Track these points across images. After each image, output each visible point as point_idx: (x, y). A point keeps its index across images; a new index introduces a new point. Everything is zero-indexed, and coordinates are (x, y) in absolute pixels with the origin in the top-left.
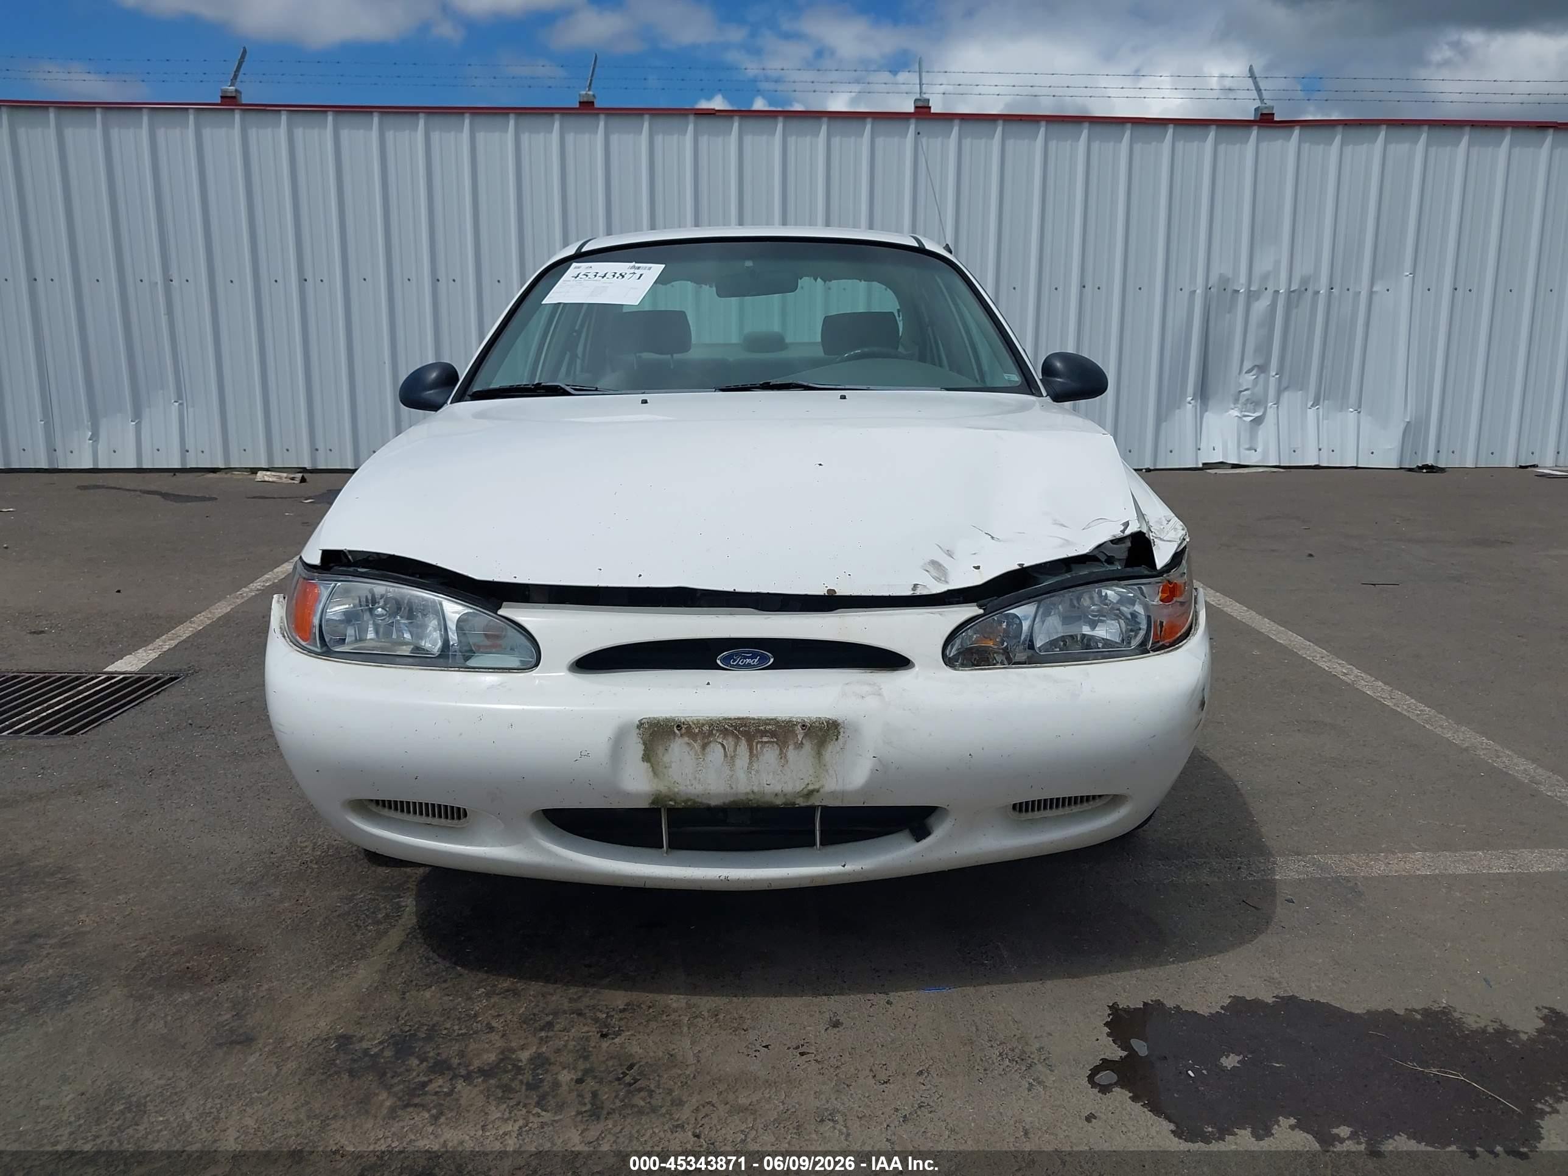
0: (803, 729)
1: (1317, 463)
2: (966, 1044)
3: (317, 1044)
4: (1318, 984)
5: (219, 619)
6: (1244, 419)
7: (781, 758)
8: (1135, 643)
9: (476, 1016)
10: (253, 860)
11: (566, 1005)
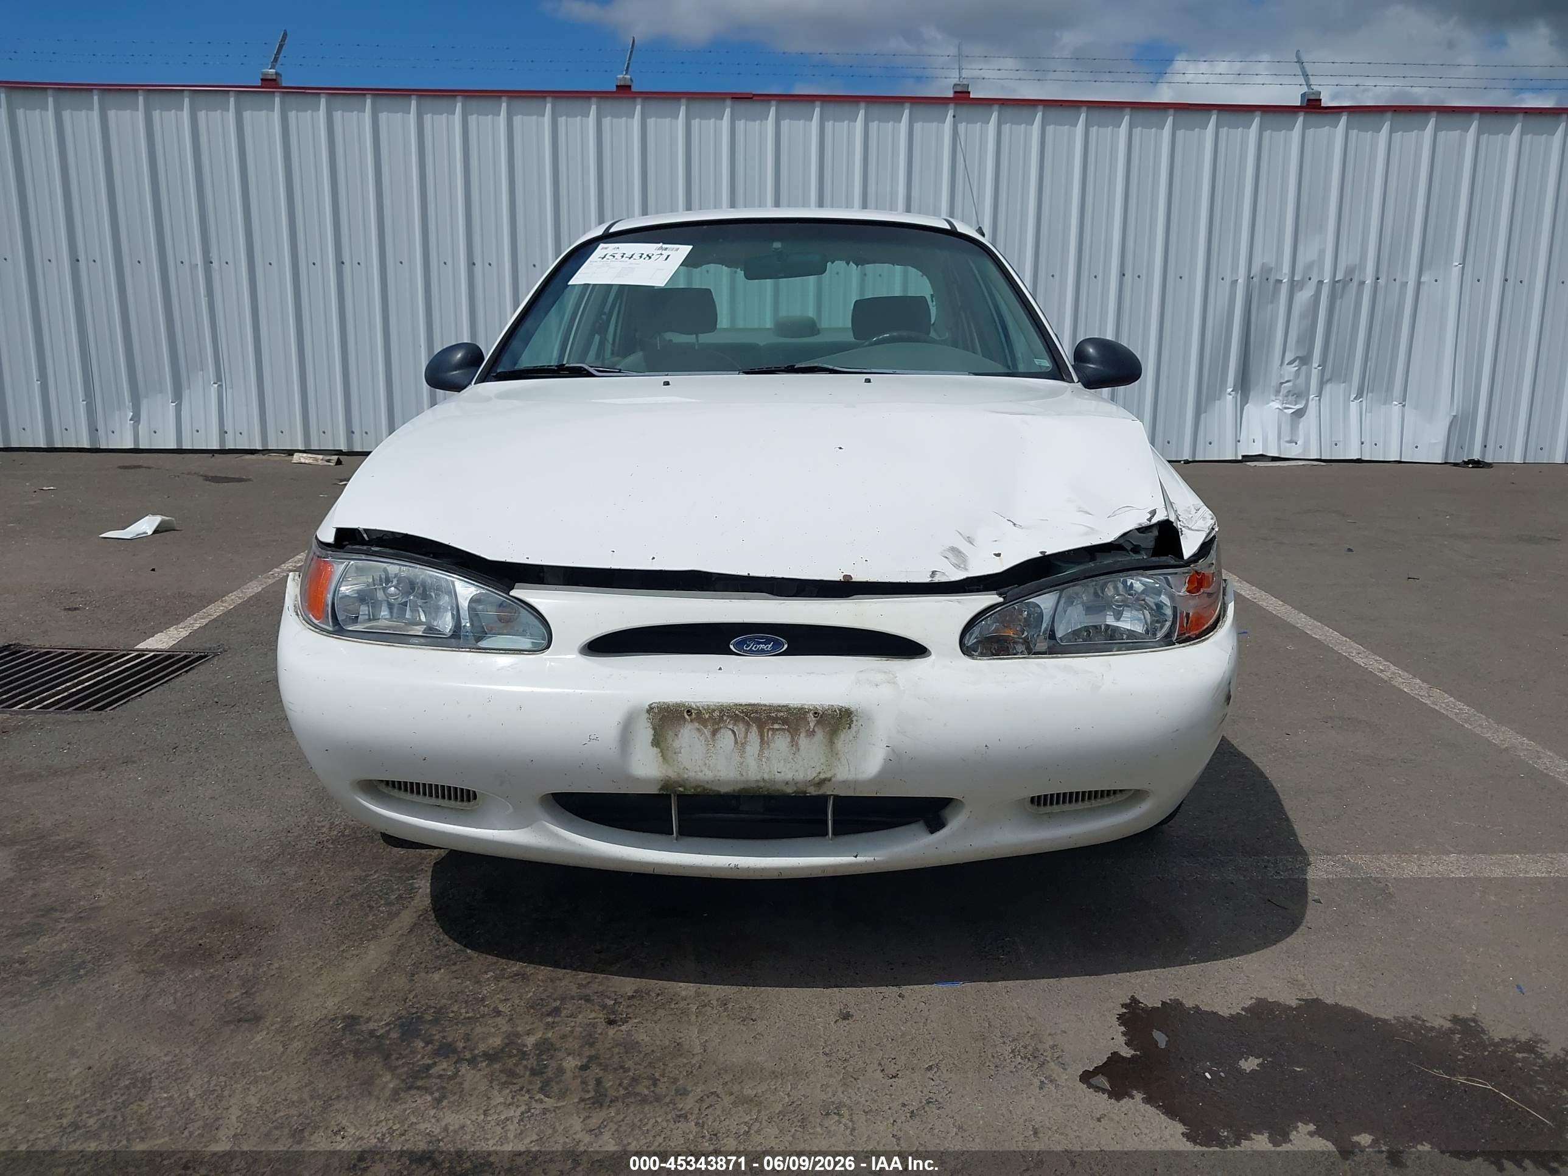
0: (815, 717)
1: (1360, 457)
2: (977, 1040)
3: (324, 1024)
4: (1343, 987)
5: (251, 598)
6: (1286, 411)
7: (792, 746)
8: (1160, 635)
9: (483, 999)
10: (270, 839)
11: (574, 990)
